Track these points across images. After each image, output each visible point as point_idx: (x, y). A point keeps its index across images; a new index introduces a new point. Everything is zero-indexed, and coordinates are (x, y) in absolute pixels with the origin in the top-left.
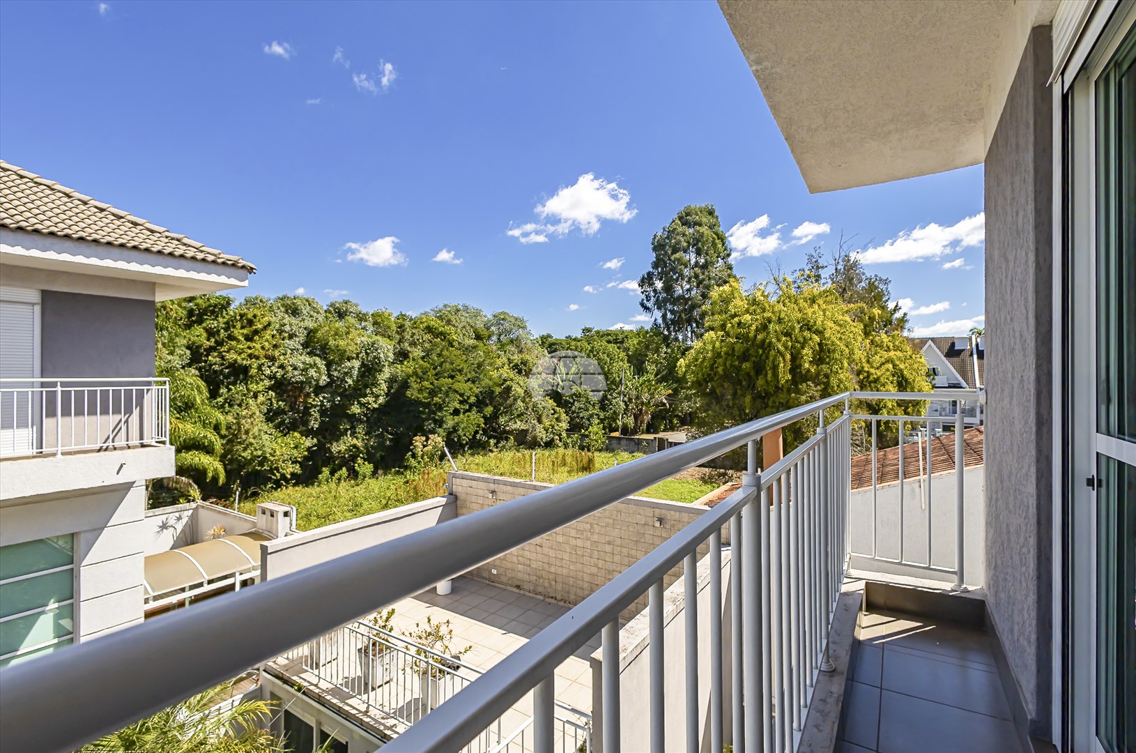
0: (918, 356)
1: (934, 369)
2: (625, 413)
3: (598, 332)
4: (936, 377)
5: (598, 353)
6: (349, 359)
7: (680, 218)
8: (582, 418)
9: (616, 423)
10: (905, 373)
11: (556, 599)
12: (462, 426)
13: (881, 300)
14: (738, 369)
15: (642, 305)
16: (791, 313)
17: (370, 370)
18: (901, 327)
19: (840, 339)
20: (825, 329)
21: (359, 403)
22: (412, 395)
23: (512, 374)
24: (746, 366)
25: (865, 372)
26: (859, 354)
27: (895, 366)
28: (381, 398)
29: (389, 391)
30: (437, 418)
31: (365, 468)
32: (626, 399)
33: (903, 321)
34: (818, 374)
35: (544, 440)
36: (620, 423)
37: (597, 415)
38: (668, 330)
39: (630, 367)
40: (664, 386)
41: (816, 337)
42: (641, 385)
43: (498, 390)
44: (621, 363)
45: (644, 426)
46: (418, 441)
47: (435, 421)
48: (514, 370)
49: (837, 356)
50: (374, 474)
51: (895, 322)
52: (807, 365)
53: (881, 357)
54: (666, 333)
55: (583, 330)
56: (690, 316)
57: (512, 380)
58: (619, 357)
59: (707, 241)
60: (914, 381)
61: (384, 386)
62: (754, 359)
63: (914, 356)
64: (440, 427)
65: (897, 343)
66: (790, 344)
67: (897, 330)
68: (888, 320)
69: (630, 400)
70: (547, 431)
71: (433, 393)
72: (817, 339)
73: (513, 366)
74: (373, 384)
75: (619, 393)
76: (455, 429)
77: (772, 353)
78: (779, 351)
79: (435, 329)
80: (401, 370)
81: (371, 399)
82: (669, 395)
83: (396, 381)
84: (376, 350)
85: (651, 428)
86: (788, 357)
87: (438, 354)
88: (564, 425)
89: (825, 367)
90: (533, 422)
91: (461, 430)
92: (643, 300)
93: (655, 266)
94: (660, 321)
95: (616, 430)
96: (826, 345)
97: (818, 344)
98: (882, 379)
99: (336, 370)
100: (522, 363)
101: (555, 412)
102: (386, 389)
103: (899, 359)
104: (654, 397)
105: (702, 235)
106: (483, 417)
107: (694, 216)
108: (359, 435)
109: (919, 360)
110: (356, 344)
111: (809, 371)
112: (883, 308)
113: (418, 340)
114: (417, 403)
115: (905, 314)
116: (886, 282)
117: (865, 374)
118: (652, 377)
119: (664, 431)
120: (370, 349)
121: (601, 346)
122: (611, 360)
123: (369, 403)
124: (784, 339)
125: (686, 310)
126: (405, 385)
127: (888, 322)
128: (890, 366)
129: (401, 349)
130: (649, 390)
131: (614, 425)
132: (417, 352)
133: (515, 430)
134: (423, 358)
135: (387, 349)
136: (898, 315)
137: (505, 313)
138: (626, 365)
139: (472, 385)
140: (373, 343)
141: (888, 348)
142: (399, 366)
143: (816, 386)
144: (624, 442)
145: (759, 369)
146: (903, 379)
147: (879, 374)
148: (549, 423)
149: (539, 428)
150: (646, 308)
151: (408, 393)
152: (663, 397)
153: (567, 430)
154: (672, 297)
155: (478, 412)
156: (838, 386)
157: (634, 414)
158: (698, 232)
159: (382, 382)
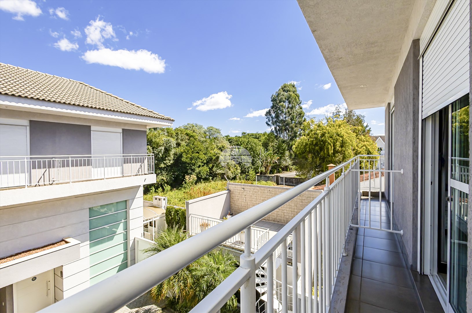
0: (375, 144)
1: (381, 148)
2: (261, 166)
3: (248, 134)
4: (381, 151)
5: (251, 143)
6: (160, 146)
7: (282, 88)
8: (246, 168)
9: (258, 170)
10: (370, 150)
11: (265, 220)
12: (202, 171)
13: (361, 123)
14: (314, 149)
15: (267, 123)
16: (333, 131)
17: (167, 150)
18: (369, 133)
19: (349, 139)
20: (344, 136)
21: (164, 163)
22: (184, 160)
23: (219, 152)
24: (317, 148)
25: (356, 149)
26: (355, 144)
27: (366, 147)
28: (171, 161)
29: (174, 158)
30: (192, 168)
31: (168, 188)
32: (262, 161)
33: (369, 130)
34: (342, 151)
35: (232, 177)
36: (259, 170)
37: (251, 167)
38: (277, 133)
39: (263, 148)
40: (277, 156)
41: (341, 138)
42: (267, 155)
43: (214, 158)
44: (260, 147)
45: (269, 172)
46: (187, 177)
47: (192, 170)
48: (219, 150)
49: (347, 144)
50: (171, 190)
51: (366, 131)
52: (338, 148)
53: (361, 144)
54: (276, 134)
55: (242, 133)
56: (286, 128)
57: (219, 154)
58: (259, 145)
59: (293, 98)
60: (373, 152)
61: (172, 157)
62: (320, 146)
63: (373, 144)
64: (194, 172)
65: (367, 139)
66: (332, 141)
67: (367, 134)
68: (364, 130)
69: (263, 161)
70: (232, 173)
71: (191, 159)
72: (341, 139)
73: (219, 148)
74: (168, 156)
75: (259, 159)
76: (200, 173)
77: (326, 144)
78: (329, 143)
79: (189, 134)
80: (179, 150)
81: (168, 161)
82: (278, 159)
83: (176, 155)
84: (170, 143)
85: (272, 172)
86: (332, 145)
87: (193, 144)
88: (239, 171)
89: (344, 149)
90: (227, 170)
91: (202, 173)
92: (267, 121)
93: (272, 107)
94: (274, 130)
95: (258, 173)
96: (344, 141)
97: (342, 141)
98: (362, 152)
99: (155, 150)
100: (222, 147)
101: (235, 166)
102: (173, 158)
103: (368, 145)
104: (272, 160)
105: (291, 95)
106: (209, 168)
107: (287, 88)
108: (164, 175)
109: (375, 145)
110: (162, 140)
111: (338, 149)
112: (362, 126)
113: (184, 138)
114: (186, 163)
115: (370, 128)
116: (364, 117)
117: (356, 151)
118: (271, 152)
119: (276, 173)
120: (167, 142)
121: (252, 140)
122: (256, 145)
123: (167, 163)
124: (330, 139)
125: (284, 125)
126: (181, 156)
127: (364, 131)
128: (365, 147)
129: (178, 142)
130: (271, 157)
131: (257, 171)
132: (183, 143)
133: (220, 173)
134: (187, 145)
135: (173, 142)
136: (368, 129)
137: (212, 127)
138: (262, 148)
139: (205, 156)
140: (169, 140)
141: (364, 141)
142: (177, 149)
143: (341, 155)
144: (263, 177)
145: (321, 149)
146: (369, 152)
147: (361, 150)
148: (233, 170)
149: (230, 172)
150: (268, 125)
151: (183, 159)
152: (276, 160)
153: (240, 173)
154: (278, 120)
155: (207, 166)
156: (348, 155)
157: (265, 167)
158: (289, 94)
159: (172, 155)
